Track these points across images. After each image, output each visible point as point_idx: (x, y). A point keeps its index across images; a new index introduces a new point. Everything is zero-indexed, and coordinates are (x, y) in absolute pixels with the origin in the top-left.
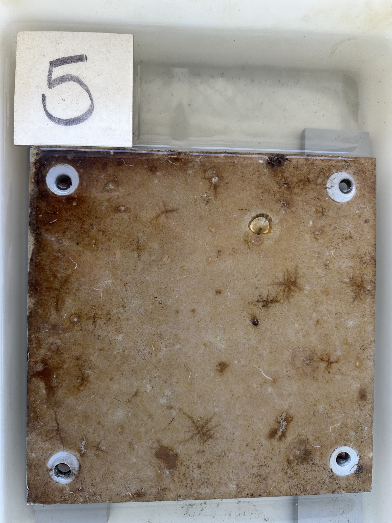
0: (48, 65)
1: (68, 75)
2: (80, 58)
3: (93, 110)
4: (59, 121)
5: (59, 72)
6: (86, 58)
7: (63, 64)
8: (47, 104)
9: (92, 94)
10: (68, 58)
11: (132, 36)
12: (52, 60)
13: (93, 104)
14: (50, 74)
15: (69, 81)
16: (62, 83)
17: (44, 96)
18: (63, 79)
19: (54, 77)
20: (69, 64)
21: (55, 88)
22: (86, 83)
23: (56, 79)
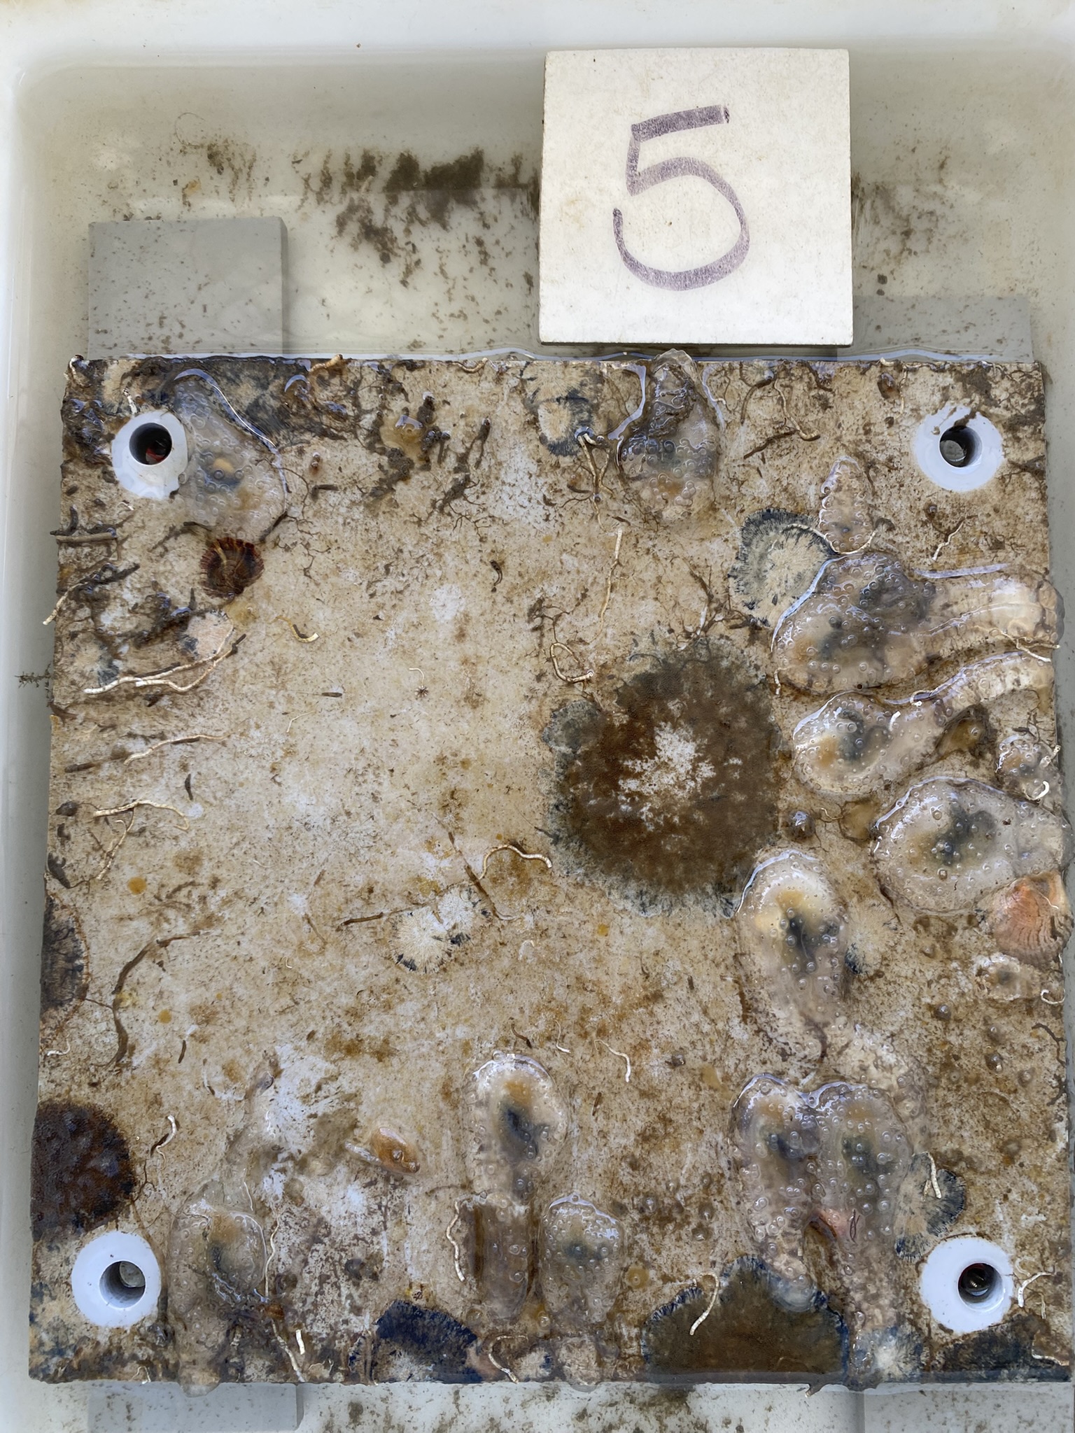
0: (627, 135)
1: (680, 159)
2: (711, 116)
3: (747, 248)
4: (658, 277)
5: (656, 151)
6: (727, 115)
7: (666, 132)
8: (627, 235)
9: (743, 206)
10: (678, 114)
11: (844, 55)
12: (637, 121)
13: (747, 233)
14: (633, 158)
15: (683, 174)
16: (663, 179)
17: (617, 213)
18: (666, 171)
19: (642, 166)
20: (682, 132)
21: (645, 193)
22: (728, 179)
23: (649, 171)
